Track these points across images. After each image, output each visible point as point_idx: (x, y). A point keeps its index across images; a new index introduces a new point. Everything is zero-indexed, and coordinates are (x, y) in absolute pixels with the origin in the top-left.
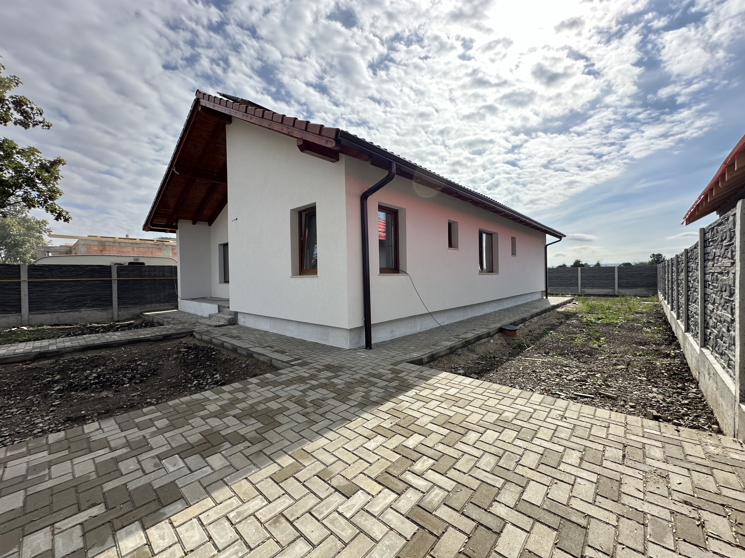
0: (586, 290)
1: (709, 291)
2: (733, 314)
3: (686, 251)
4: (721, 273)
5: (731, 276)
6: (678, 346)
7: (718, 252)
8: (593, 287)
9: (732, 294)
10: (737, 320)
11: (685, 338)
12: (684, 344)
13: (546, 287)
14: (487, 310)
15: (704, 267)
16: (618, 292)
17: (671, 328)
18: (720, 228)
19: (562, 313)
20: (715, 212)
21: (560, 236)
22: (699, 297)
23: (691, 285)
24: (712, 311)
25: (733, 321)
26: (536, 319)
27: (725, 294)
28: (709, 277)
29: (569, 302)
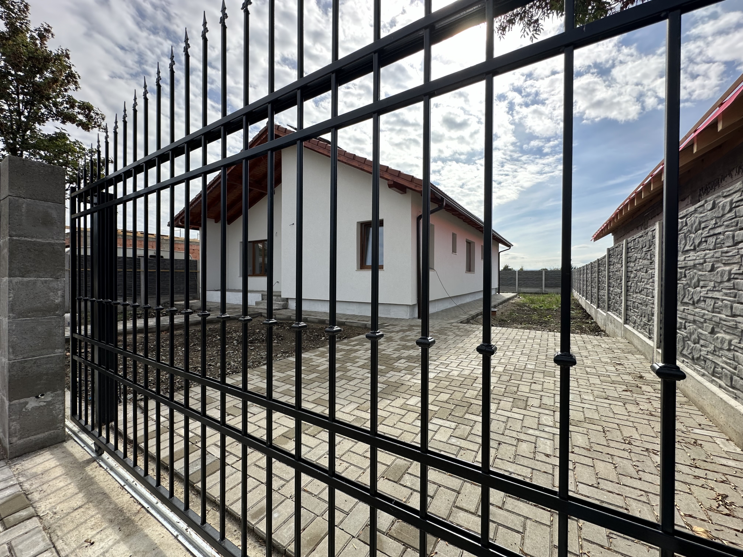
0: (522, 289)
1: (611, 281)
2: (621, 289)
3: (598, 260)
4: (617, 271)
5: (621, 272)
6: (592, 319)
7: (616, 261)
8: (527, 287)
9: (621, 280)
10: (623, 292)
11: (597, 312)
12: (596, 315)
13: (499, 285)
14: (468, 300)
15: (609, 269)
16: (545, 291)
17: (586, 311)
18: (617, 249)
19: (514, 303)
20: (611, 234)
21: (509, 245)
22: (606, 285)
23: (600, 280)
24: (612, 291)
25: (622, 292)
26: (501, 306)
27: (618, 281)
28: (611, 274)
29: (515, 296)
